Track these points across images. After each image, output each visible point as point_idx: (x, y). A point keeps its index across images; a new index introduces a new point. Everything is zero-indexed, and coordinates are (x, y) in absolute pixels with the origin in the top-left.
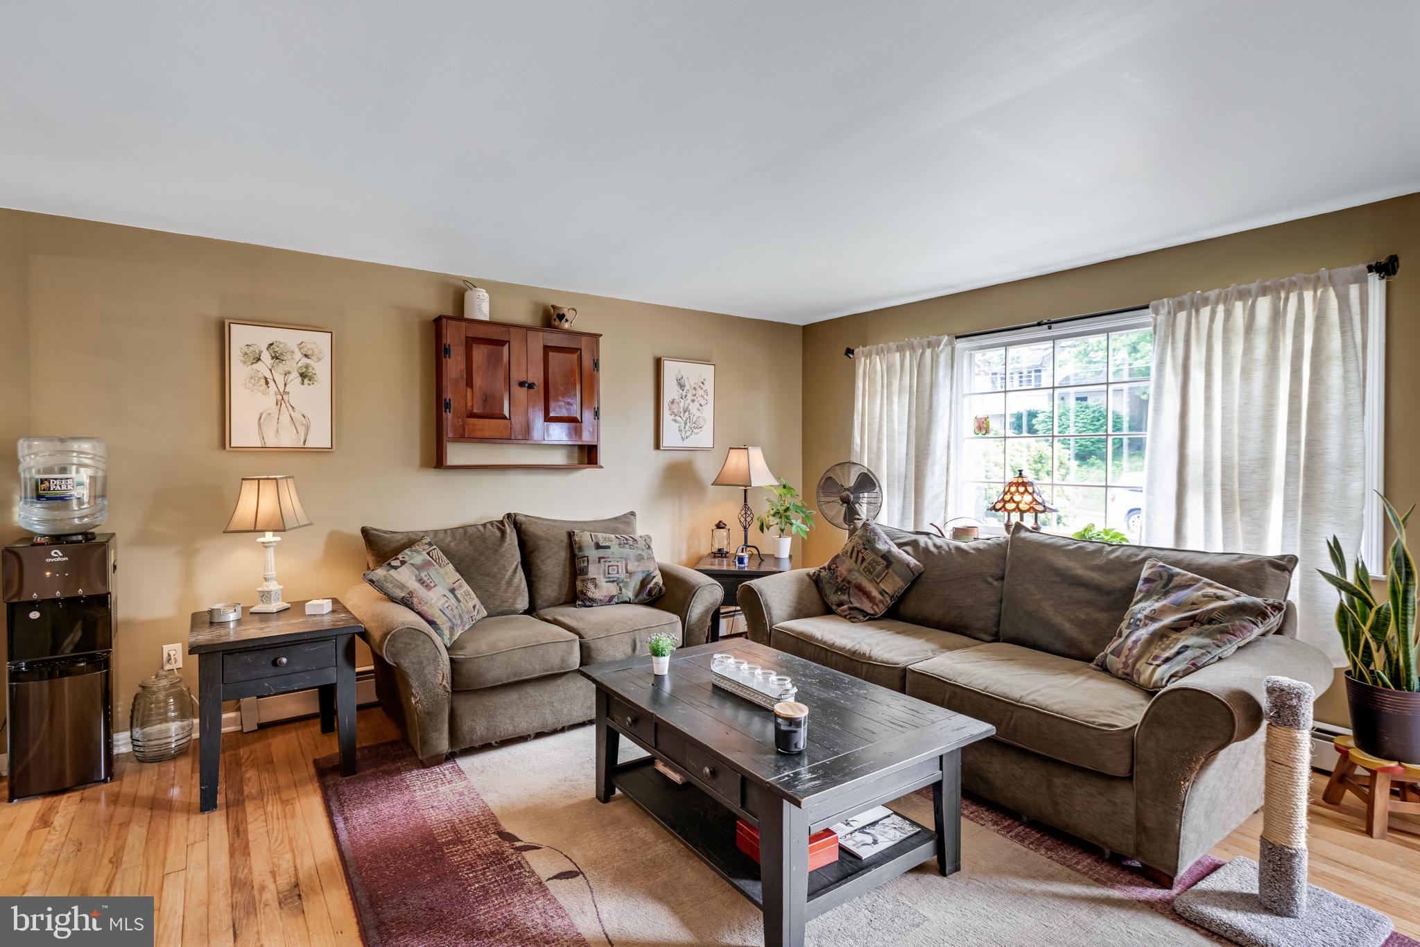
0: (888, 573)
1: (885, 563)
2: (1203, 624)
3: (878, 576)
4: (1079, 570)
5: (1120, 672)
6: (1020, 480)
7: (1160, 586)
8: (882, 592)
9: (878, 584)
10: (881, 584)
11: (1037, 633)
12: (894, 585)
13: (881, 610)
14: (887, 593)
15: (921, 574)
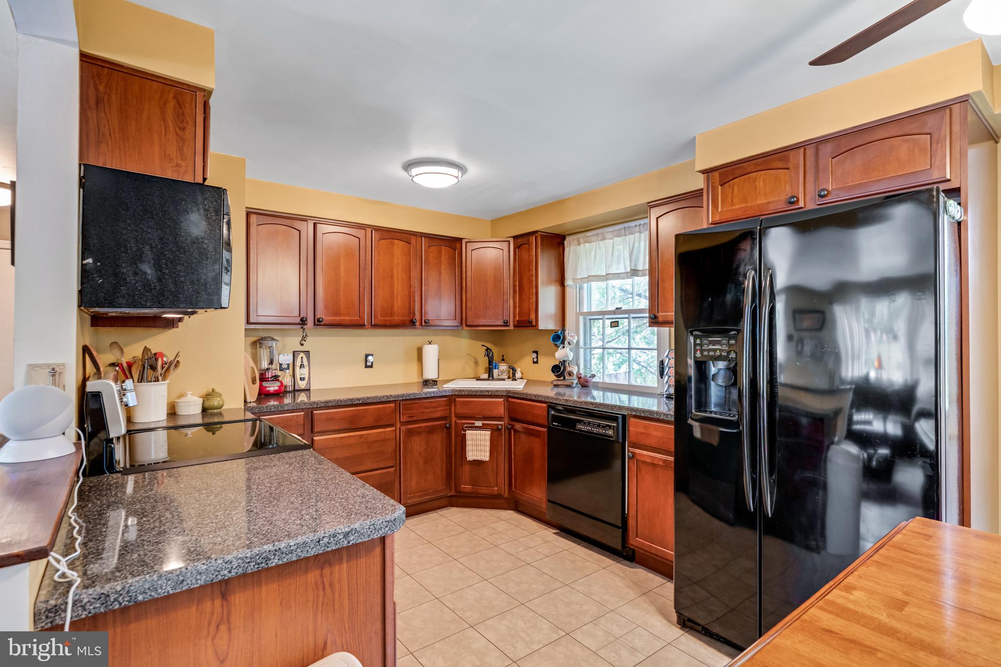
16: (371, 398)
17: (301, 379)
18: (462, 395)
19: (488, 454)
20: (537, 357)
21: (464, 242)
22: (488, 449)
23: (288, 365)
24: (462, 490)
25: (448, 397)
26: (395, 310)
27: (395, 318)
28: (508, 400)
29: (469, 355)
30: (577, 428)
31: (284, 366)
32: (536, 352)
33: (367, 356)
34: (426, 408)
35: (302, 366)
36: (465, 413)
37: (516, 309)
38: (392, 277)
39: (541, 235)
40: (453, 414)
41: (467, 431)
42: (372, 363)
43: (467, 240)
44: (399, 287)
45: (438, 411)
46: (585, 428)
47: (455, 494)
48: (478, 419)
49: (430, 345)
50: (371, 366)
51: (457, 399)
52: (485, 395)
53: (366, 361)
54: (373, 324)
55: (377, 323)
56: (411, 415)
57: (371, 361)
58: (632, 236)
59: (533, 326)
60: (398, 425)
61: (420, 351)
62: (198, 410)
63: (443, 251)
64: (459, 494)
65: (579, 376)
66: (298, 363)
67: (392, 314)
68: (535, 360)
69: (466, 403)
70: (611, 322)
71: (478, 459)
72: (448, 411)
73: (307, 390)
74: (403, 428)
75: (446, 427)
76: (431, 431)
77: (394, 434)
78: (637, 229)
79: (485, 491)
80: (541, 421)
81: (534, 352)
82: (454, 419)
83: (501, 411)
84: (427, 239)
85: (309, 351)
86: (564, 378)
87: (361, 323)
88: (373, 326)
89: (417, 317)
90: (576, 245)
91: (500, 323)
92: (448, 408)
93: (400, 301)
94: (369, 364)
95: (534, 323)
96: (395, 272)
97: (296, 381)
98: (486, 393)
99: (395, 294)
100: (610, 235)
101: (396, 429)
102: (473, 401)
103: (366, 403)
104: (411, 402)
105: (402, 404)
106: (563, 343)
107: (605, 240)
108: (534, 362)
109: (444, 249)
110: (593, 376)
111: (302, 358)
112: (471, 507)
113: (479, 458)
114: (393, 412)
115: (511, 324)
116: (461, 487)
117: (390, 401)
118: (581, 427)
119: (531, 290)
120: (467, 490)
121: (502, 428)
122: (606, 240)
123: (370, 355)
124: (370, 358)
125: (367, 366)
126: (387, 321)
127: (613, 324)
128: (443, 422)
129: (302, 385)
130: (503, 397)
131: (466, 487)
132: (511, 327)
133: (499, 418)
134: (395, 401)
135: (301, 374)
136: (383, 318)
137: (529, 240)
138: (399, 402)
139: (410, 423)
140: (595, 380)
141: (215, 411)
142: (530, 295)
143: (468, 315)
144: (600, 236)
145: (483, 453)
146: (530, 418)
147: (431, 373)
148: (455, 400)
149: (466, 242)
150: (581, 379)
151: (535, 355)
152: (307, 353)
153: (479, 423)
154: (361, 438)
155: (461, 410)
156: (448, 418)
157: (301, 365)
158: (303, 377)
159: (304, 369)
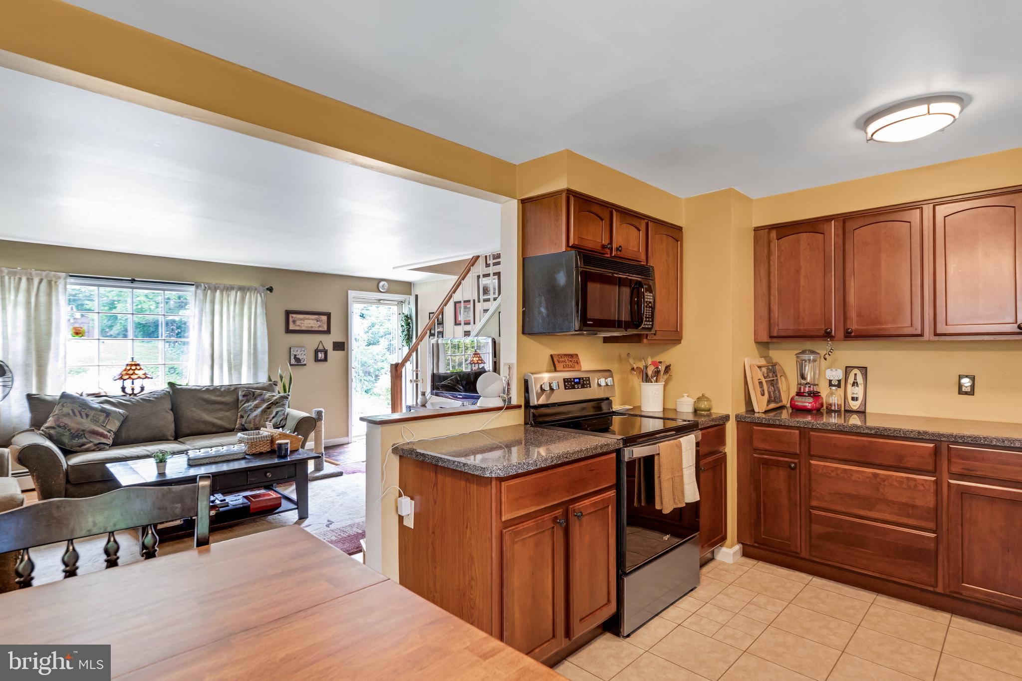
0: (109, 420)
1: (105, 415)
2: (275, 405)
3: (104, 422)
4: (213, 398)
5: (253, 428)
6: (133, 363)
7: (251, 396)
8: (109, 431)
9: (105, 427)
10: (107, 427)
11: (203, 427)
12: (114, 425)
13: (110, 442)
14: (112, 431)
15: (127, 416)
17: (854, 399)
23: (839, 381)
31: (835, 382)
35: (855, 384)
50: (971, 393)
53: (960, 385)
54: (937, 333)
56: (970, 467)
60: (945, 476)
62: (690, 409)
66: (851, 380)
73: (862, 413)
77: (934, 486)
85: (866, 368)
87: (914, 332)
88: (938, 335)
94: (966, 390)
97: (847, 400)
101: (938, 480)
104: (970, 448)
105: (952, 448)
111: (856, 375)
114: (930, 456)
125: (961, 393)
129: (855, 405)
134: (934, 441)
135: (853, 393)
138: (945, 443)
141: (703, 412)
152: (864, 370)
157: (855, 382)
158: (857, 398)
159: (857, 388)
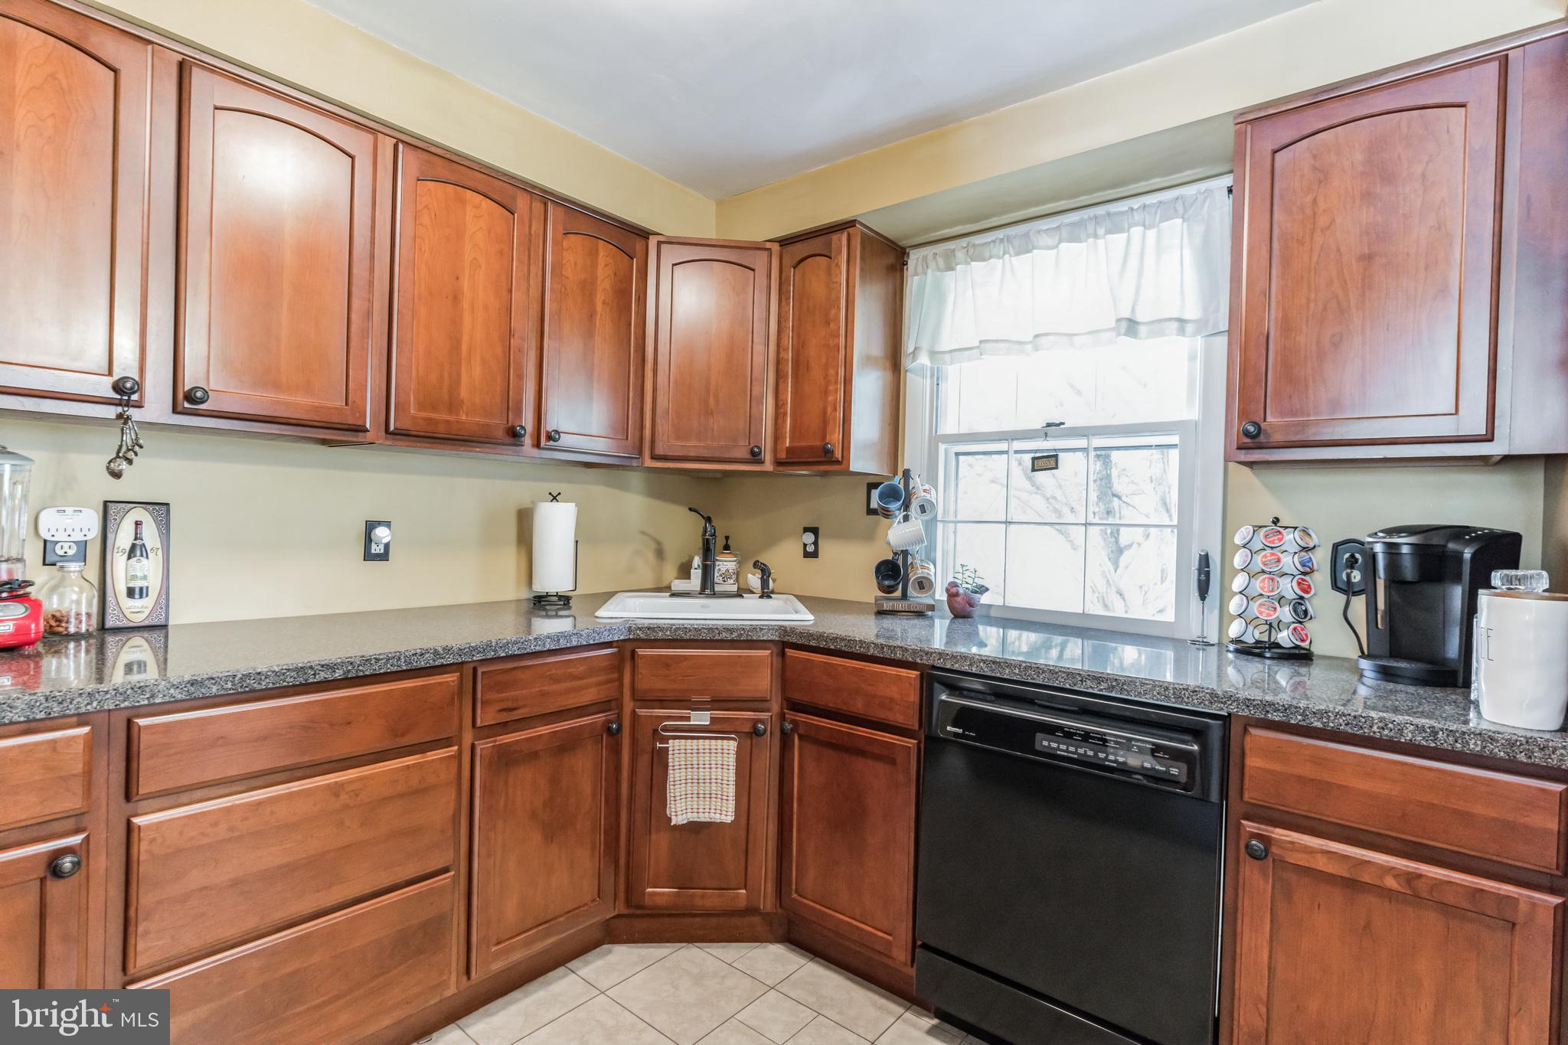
16: (377, 660)
17: (131, 592)
18: (656, 640)
19: (731, 805)
20: (816, 543)
21: (653, 242)
22: (731, 791)
23: (81, 547)
24: (647, 901)
25: (615, 644)
26: (464, 393)
27: (464, 417)
28: (783, 654)
29: (643, 533)
30: (1038, 747)
31: (67, 548)
32: (815, 531)
33: (370, 526)
34: (556, 680)
35: (137, 551)
36: (663, 690)
37: (784, 421)
38: (456, 298)
39: (862, 233)
40: (627, 692)
41: (670, 741)
42: (387, 546)
43: (661, 239)
44: (476, 329)
45: (588, 686)
46: (1072, 749)
47: (626, 912)
48: (698, 707)
49: (555, 504)
50: (384, 556)
51: (641, 652)
52: (721, 641)
53: (368, 540)
54: (392, 428)
55: (406, 424)
56: (510, 704)
57: (385, 541)
58: (1120, 238)
59: (838, 462)
60: (468, 737)
61: (524, 522)
63: (601, 254)
64: (639, 912)
65: (954, 590)
66: (122, 541)
67: (453, 405)
68: (811, 549)
69: (667, 662)
70: (1034, 459)
71: (702, 820)
72: (616, 684)
73: (155, 629)
74: (484, 746)
75: (609, 729)
76: (566, 745)
77: (454, 770)
78: (1137, 217)
79: (709, 899)
80: (898, 718)
81: (806, 530)
82: (628, 705)
83: (763, 682)
84: (561, 210)
85: (168, 504)
86: (904, 596)
87: (351, 421)
88: (392, 433)
89: (528, 420)
90: (939, 270)
91: (743, 453)
92: (615, 676)
93: (478, 371)
94: (376, 549)
95: (838, 455)
96: (466, 284)
97: (110, 598)
98: (724, 635)
99: (464, 347)
100: (1046, 240)
101: (460, 752)
102: (685, 658)
103: (357, 677)
104: (510, 665)
105: (483, 673)
106: (906, 506)
107: (1029, 251)
108: (807, 555)
109: (604, 252)
110: (982, 590)
111: (138, 524)
112: (668, 941)
113: (704, 818)
114: (453, 699)
115: (768, 457)
116: (643, 894)
117: (442, 666)
118: (1054, 745)
119: (831, 372)
120: (659, 901)
121: (765, 730)
122: (1035, 251)
123: (379, 523)
124: (382, 534)
125: (368, 556)
126: (436, 422)
127: (1039, 464)
128: (600, 718)
129: (137, 611)
130: (768, 645)
131: (660, 893)
132: (768, 466)
133: (756, 703)
134: (458, 666)
135: (134, 577)
136: (424, 414)
137: (829, 244)
138: (470, 667)
139: (504, 727)
140: (985, 599)
142: (828, 384)
143: (659, 428)
144: (1016, 242)
145: (716, 803)
146: (859, 706)
147: (555, 575)
148: (633, 653)
149: (659, 243)
150: (959, 599)
151: (809, 538)
152: (161, 509)
153: (701, 718)
154: (337, 795)
155: (648, 681)
156: (613, 705)
157: (133, 547)
158: (141, 589)
159: (143, 559)
